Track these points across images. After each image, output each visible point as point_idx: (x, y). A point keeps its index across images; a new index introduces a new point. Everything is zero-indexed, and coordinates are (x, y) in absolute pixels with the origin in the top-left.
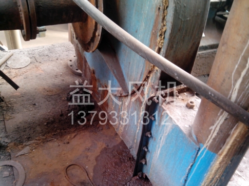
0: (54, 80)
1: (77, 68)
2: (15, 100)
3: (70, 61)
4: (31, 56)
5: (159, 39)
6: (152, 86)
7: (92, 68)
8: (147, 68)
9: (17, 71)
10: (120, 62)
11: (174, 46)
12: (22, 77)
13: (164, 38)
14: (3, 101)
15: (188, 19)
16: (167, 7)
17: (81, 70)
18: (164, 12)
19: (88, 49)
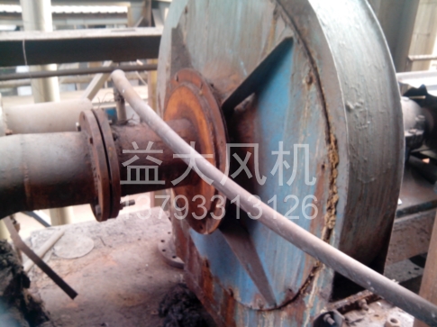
0: (134, 278)
1: (174, 255)
2: (69, 317)
3: (163, 241)
4: (95, 235)
5: (326, 215)
6: (321, 294)
7: (203, 256)
8: (310, 262)
9: (71, 263)
10: (258, 249)
11: (354, 224)
12: (79, 274)
13: (336, 213)
14: (47, 319)
15: (373, 179)
16: (337, 165)
17: (183, 259)
18: (332, 173)
19: (202, 228)
